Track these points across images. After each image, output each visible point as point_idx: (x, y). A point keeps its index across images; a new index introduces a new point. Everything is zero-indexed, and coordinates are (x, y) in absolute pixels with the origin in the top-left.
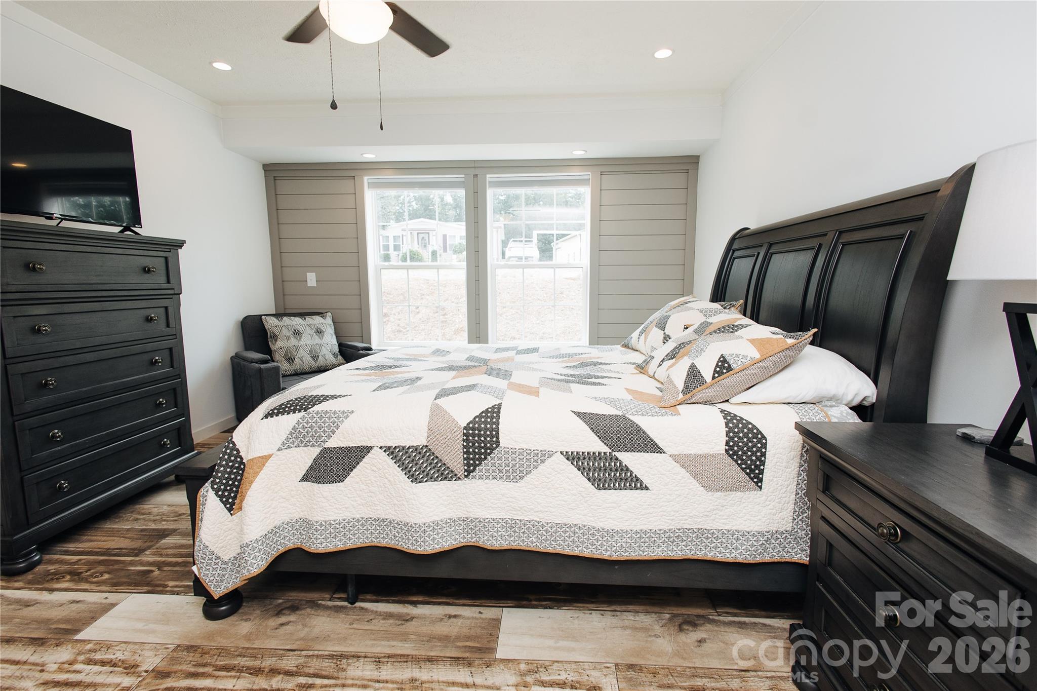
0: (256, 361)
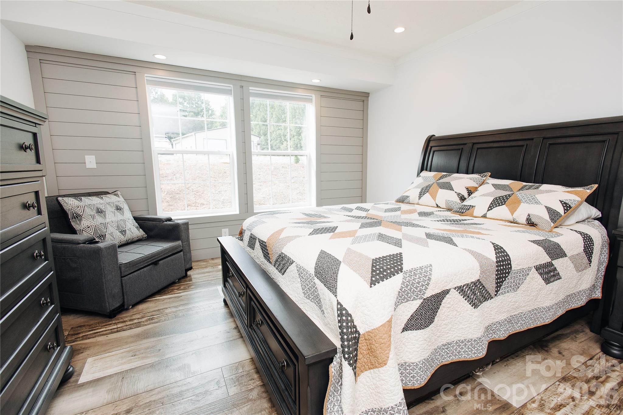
0: (83, 242)
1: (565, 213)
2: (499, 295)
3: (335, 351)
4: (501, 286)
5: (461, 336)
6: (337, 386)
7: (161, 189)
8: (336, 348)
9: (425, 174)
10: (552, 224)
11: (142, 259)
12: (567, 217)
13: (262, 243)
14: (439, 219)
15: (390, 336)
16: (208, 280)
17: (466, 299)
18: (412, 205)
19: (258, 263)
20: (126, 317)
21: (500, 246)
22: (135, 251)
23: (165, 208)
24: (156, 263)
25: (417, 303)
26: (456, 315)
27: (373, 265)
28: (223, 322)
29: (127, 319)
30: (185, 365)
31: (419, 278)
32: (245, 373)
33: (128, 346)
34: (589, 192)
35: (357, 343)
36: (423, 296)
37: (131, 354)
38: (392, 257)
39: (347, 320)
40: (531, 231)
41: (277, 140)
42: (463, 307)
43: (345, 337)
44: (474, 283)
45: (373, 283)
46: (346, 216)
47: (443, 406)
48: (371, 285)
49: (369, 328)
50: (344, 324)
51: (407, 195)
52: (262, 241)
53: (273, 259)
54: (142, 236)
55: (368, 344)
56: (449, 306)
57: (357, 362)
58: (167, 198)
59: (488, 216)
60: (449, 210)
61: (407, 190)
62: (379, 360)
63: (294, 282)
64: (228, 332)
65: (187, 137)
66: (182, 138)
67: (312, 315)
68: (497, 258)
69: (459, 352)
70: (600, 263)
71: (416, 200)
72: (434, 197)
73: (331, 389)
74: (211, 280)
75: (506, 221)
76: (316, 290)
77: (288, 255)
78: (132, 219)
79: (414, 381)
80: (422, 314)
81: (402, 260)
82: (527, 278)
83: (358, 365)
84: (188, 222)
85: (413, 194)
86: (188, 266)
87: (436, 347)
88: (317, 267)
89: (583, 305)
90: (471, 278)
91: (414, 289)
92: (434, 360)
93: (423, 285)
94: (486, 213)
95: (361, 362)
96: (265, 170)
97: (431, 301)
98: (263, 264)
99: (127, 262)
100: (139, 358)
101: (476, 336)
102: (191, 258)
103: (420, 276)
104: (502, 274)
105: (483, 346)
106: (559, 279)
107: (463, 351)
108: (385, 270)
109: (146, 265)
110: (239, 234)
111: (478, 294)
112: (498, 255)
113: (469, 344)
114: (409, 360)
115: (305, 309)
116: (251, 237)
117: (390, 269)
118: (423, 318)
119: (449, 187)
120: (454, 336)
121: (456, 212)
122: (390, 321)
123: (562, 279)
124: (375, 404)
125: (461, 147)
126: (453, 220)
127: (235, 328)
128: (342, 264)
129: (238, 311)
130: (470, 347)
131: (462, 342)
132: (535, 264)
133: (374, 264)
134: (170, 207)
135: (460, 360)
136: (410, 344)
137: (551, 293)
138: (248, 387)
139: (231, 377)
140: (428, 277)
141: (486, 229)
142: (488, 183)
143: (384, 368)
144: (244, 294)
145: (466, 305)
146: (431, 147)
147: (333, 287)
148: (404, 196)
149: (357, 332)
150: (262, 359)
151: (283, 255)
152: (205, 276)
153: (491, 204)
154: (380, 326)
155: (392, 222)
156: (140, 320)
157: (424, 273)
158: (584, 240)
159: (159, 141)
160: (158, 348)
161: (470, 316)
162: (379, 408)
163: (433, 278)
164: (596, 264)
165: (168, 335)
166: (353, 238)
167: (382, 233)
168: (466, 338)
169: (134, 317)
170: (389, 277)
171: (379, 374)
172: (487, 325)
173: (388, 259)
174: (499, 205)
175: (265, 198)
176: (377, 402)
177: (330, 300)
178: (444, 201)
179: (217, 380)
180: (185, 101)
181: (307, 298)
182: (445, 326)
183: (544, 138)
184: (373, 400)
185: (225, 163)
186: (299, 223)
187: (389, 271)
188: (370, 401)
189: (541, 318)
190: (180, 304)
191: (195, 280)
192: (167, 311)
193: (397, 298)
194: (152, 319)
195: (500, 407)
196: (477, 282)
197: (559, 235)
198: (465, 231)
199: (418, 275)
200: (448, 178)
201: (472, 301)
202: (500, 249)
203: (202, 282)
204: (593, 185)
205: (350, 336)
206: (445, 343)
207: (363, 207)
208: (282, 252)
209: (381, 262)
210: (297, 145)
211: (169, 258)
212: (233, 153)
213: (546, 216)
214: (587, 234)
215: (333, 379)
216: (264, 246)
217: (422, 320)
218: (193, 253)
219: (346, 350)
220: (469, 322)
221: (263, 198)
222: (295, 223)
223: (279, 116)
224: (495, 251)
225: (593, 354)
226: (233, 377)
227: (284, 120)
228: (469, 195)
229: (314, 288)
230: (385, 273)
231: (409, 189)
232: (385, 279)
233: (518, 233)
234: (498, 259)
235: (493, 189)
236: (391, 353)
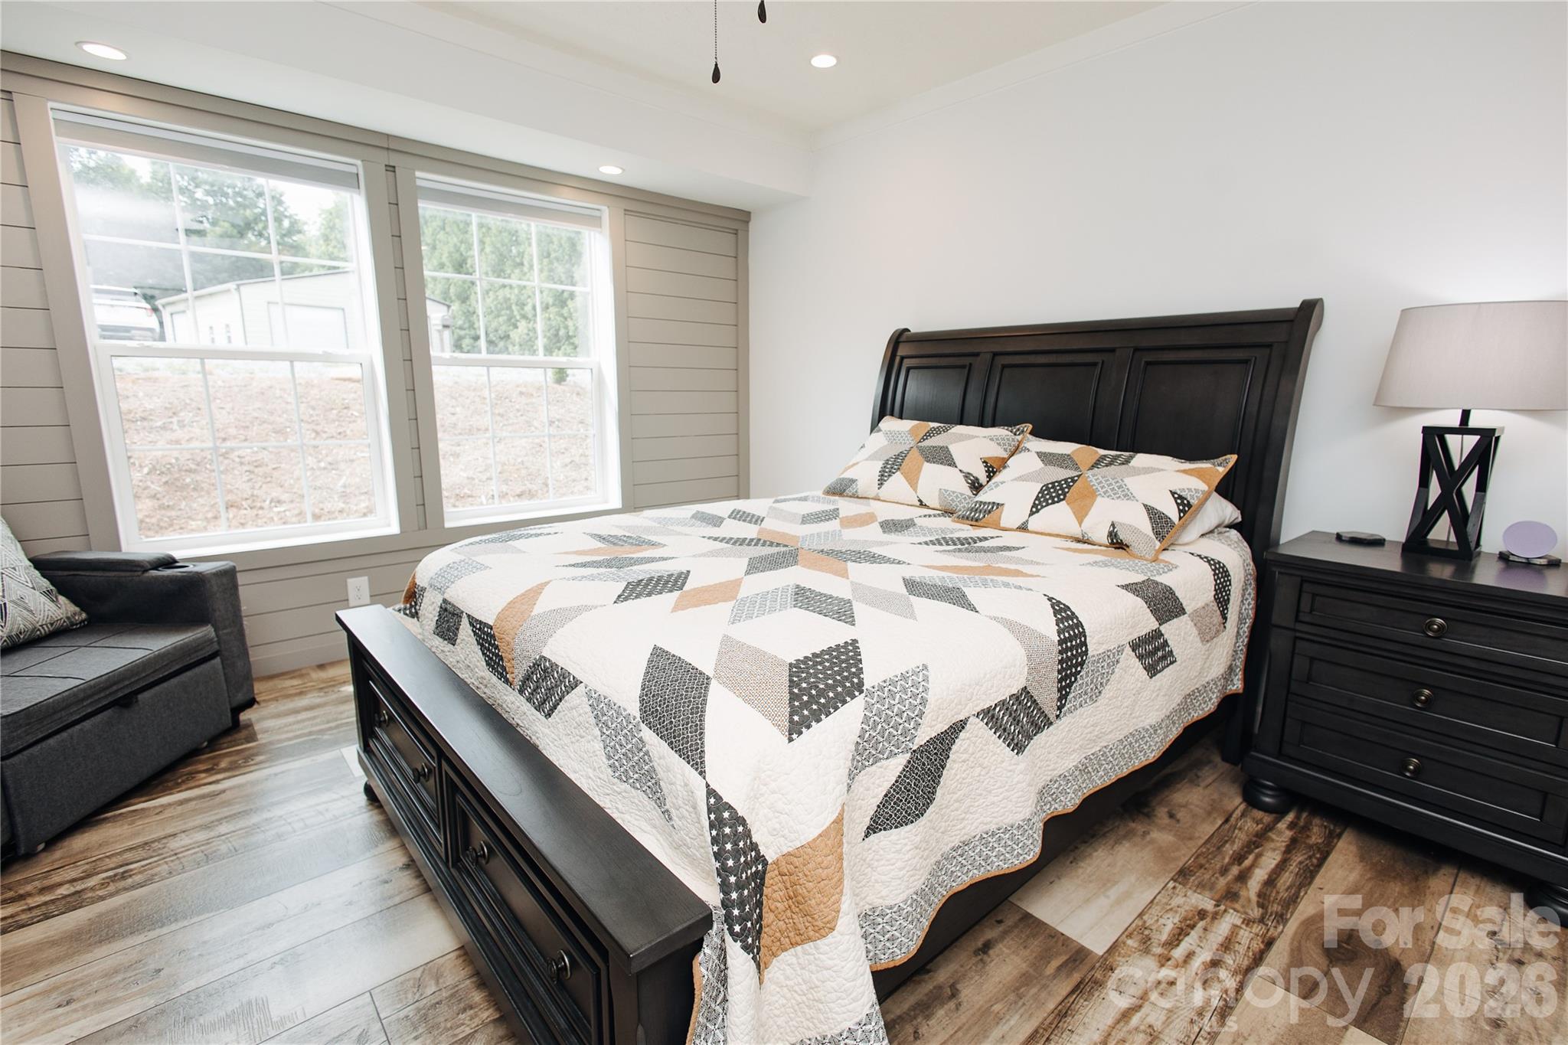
1: (1180, 518)
2: (1065, 715)
3: (707, 921)
4: (1067, 694)
5: (991, 822)
6: (713, 1005)
7: (129, 458)
8: (709, 912)
9: (889, 424)
10: (1158, 544)
11: (75, 695)
12: (1184, 527)
13: (480, 629)
14: (927, 539)
15: (841, 858)
16: (310, 733)
17: (999, 737)
18: (862, 500)
19: (468, 681)
20: (27, 881)
21: (1064, 605)
22: (48, 669)
23: (147, 516)
24: (126, 702)
25: (897, 765)
26: (980, 775)
27: (791, 681)
28: (368, 855)
29: (29, 888)
30: (250, 1003)
31: (902, 701)
32: (445, 994)
33: (40, 975)
34: (1222, 470)
35: (759, 888)
36: (911, 744)
37: (56, 998)
38: (834, 654)
39: (735, 835)
40: (1119, 563)
41: (498, 316)
42: (994, 754)
43: (733, 879)
44: (1016, 697)
45: (795, 729)
46: (709, 538)
47: (952, 981)
48: (790, 734)
49: (790, 844)
50: (729, 846)
51: (851, 477)
52: (481, 622)
53: (518, 673)
54: (68, 618)
55: (788, 885)
56: (964, 756)
57: (763, 935)
58: (153, 486)
59: (1030, 527)
60: (948, 512)
61: (851, 464)
62: (816, 920)
63: (582, 737)
64: (387, 882)
65: (211, 295)
66: (197, 298)
67: (636, 823)
68: (1059, 633)
69: (988, 857)
70: (1241, 620)
71: (873, 490)
72: (913, 482)
73: (700, 1019)
74: (322, 732)
75: (1066, 537)
76: (646, 757)
77: (561, 664)
78: (26, 568)
79: (895, 949)
80: (908, 787)
81: (860, 660)
82: (1116, 670)
83: (765, 940)
84: (234, 567)
85: (866, 475)
86: (240, 698)
87: (939, 858)
88: (646, 695)
89: (1212, 710)
90: (1009, 686)
91: (891, 730)
92: (935, 888)
93: (910, 719)
94: (1027, 521)
95: (771, 933)
96: (468, 401)
97: (929, 753)
98: (486, 686)
99: (18, 709)
100: (84, 1007)
101: (1021, 816)
102: (249, 671)
103: (903, 696)
104: (1070, 667)
105: (1035, 835)
106: (1172, 663)
107: (994, 854)
108: (822, 693)
109: (89, 710)
110: (406, 597)
111: (1025, 719)
112: (1061, 625)
113: (1007, 836)
114: (881, 901)
115: (617, 808)
116: (446, 610)
117: (833, 688)
118: (912, 798)
119: (943, 457)
120: (974, 824)
121: (964, 518)
122: (839, 821)
123: (1178, 663)
124: (809, 1029)
125: (966, 361)
126: (959, 539)
127: (407, 866)
128: (714, 685)
129: (414, 820)
130: (1009, 843)
131: (993, 834)
132: (1131, 638)
133: (795, 679)
134: (163, 512)
135: (989, 875)
136: (882, 863)
137: (1158, 695)
138: (456, 1032)
139: (402, 1014)
140: (920, 696)
141: (1032, 562)
142: (1029, 450)
143: (830, 939)
144: (430, 771)
145: (999, 748)
146: (902, 358)
147: (693, 748)
148: (843, 479)
149: (760, 859)
150: (496, 951)
151: (547, 664)
152: (298, 722)
153: (1036, 499)
154: (818, 838)
155: (822, 551)
156: (79, 886)
157: (912, 689)
158: (1214, 575)
159: (112, 306)
160: (152, 966)
161: (1009, 774)
162: (819, 1038)
163: (931, 696)
164: (1235, 624)
165: (185, 918)
166: (732, 603)
167: (803, 586)
168: (1001, 824)
169: (56, 879)
170: (832, 710)
171: (817, 956)
172: (1040, 786)
173: (827, 660)
174: (1054, 503)
175: (473, 479)
176: (813, 1023)
177: (686, 785)
178: (937, 493)
179: (357, 1032)
180: (197, 186)
181: (621, 779)
182: (956, 805)
183: (1136, 350)
184: (803, 1020)
185: (345, 380)
186: (584, 565)
187: (831, 695)
188: (796, 1024)
189: (1141, 752)
190: (218, 817)
191: (266, 735)
192: (177, 845)
193: (853, 759)
194: (124, 876)
195: (1067, 960)
196: (1021, 694)
197: (1170, 567)
198: (988, 570)
199: (898, 696)
200: (944, 435)
201: (1013, 740)
202: (1065, 612)
203: (290, 739)
204: (1228, 456)
205: (744, 876)
206: (956, 843)
207: (748, 511)
208: (544, 654)
209: (812, 671)
210: (558, 330)
211: (174, 681)
212: (372, 361)
213: (1145, 526)
214: (1219, 563)
215: (703, 994)
216: (485, 636)
217: (909, 803)
218: (256, 656)
219: (736, 912)
220: (1007, 788)
221: (468, 478)
222: (573, 565)
223: (502, 250)
224: (1055, 616)
225: (1230, 808)
226: (410, 1011)
227: (518, 260)
228: (990, 478)
229: (642, 754)
230: (823, 701)
231: (854, 461)
232: (823, 717)
233: (1096, 569)
234: (1062, 636)
235: (1038, 464)
236: (843, 898)
